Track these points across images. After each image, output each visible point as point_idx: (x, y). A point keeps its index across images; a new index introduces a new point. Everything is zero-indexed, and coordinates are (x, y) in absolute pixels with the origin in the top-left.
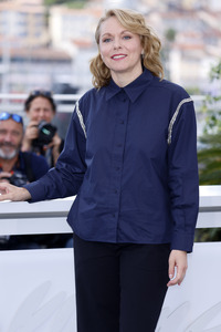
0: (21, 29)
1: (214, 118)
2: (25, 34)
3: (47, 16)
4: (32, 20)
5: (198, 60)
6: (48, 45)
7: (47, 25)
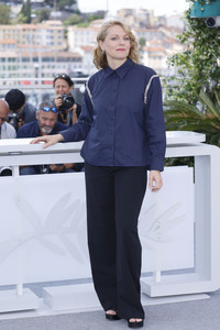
0: (49, 41)
1: (171, 91)
2: (52, 43)
3: (66, 32)
4: (56, 35)
5: (160, 57)
6: (66, 50)
7: (66, 37)
